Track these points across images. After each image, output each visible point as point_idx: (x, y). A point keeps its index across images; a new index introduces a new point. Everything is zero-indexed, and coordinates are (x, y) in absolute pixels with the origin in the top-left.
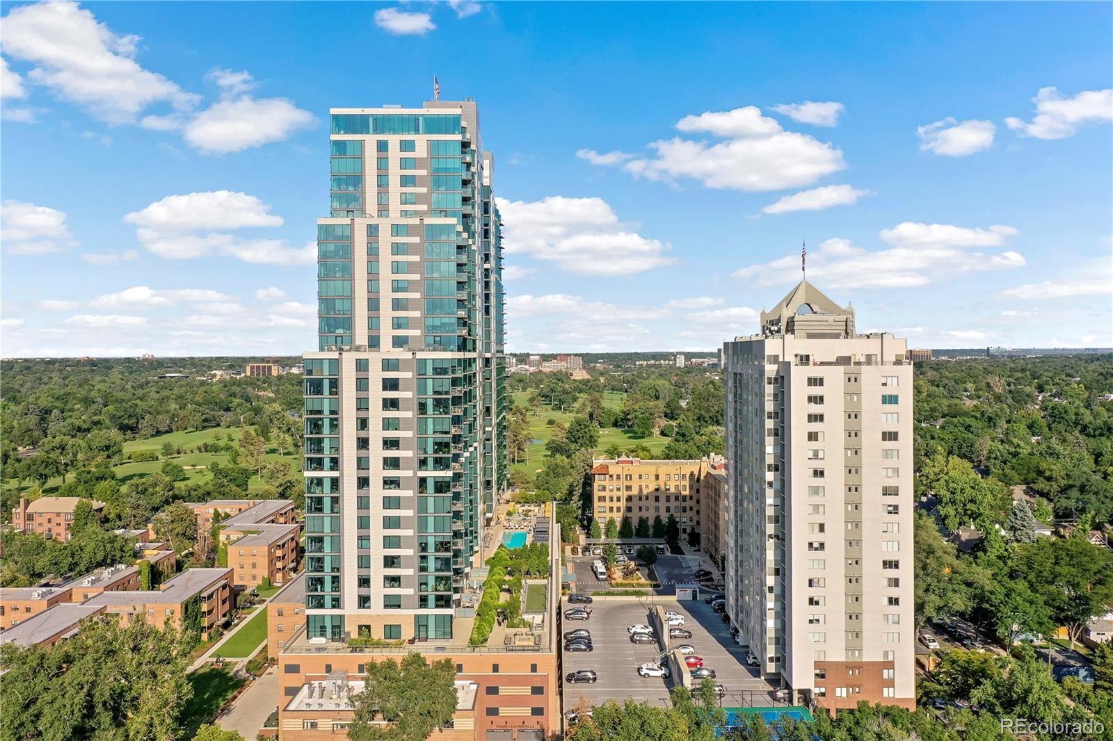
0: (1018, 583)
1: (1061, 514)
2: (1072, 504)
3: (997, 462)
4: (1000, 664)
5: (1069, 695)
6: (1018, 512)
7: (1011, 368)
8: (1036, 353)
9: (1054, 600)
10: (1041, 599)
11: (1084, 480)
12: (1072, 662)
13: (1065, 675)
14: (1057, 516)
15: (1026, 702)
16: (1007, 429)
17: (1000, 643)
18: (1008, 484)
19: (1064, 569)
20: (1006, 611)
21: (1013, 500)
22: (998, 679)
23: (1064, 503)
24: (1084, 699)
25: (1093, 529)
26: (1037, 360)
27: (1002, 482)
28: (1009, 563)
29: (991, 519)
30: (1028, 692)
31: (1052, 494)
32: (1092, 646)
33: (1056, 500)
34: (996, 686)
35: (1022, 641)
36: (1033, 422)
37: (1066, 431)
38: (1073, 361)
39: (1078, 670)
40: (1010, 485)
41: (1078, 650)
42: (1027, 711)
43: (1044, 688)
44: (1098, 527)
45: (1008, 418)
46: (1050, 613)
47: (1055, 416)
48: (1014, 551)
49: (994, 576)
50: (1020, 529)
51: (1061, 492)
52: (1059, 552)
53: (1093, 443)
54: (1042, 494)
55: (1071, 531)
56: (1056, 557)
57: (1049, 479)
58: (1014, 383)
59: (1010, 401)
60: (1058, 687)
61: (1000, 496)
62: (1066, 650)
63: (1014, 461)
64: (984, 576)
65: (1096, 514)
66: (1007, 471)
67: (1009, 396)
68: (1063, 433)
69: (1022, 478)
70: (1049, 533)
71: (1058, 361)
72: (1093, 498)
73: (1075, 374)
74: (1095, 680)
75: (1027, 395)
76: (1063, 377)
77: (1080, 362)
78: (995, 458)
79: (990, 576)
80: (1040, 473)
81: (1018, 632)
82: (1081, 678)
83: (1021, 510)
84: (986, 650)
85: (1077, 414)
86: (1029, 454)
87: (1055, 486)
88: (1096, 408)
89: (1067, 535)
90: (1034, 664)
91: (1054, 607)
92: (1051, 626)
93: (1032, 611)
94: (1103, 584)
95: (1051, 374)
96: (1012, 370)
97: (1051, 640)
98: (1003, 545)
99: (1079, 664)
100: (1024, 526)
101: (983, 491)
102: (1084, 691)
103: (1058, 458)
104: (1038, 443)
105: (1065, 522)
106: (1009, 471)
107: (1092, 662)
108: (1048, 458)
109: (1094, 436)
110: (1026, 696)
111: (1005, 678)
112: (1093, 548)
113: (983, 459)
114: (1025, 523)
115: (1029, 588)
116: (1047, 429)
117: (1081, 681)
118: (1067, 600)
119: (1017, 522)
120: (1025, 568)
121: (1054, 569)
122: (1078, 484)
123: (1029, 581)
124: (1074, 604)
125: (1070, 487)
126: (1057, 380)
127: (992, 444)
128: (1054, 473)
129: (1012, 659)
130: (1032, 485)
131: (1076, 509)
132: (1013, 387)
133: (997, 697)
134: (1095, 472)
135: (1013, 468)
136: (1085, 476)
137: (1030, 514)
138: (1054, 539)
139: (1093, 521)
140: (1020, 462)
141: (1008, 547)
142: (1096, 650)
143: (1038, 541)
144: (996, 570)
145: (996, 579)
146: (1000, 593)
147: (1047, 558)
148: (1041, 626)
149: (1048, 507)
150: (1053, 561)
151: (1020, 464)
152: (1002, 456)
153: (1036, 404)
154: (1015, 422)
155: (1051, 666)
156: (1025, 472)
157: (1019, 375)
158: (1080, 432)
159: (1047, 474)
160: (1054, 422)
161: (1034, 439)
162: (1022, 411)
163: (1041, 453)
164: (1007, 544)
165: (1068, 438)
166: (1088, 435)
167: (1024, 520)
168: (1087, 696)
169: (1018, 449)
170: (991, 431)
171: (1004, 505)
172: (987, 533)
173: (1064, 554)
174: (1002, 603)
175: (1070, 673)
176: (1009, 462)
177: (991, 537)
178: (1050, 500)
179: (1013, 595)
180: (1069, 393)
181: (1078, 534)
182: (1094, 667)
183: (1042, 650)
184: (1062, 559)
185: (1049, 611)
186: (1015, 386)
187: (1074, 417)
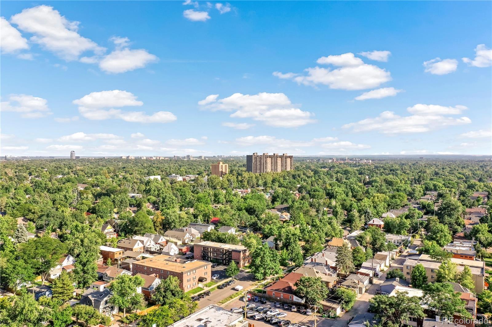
0: (20, 261)
1: (39, 228)
2: (43, 223)
3: (10, 208)
4: (10, 300)
5: (42, 305)
6: (19, 229)
7: (17, 165)
8: (28, 158)
9: (35, 265)
10: (29, 266)
11: (48, 212)
12: (43, 290)
13: (40, 296)
14: (37, 229)
15: (23, 314)
16: (15, 193)
17: (11, 291)
18: (15, 217)
19: (40, 251)
20: (13, 275)
21: (17, 224)
22: (9, 307)
23: (40, 222)
24: (48, 304)
25: (52, 232)
26: (29, 162)
27: (12, 217)
28: (15, 253)
29: (7, 235)
30: (23, 309)
31: (35, 219)
32: (51, 281)
33: (36, 222)
34: (8, 311)
35: (21, 287)
36: (27, 189)
37: (41, 192)
38: (44, 162)
39: (45, 293)
40: (16, 218)
41: (45, 284)
42: (23, 318)
43: (30, 305)
44: (54, 231)
45: (15, 188)
46: (33, 271)
47: (36, 185)
48: (17, 247)
49: (8, 261)
50: (20, 237)
51: (39, 218)
52: (37, 244)
53: (52, 196)
54: (30, 220)
55: (43, 234)
56: (36, 247)
57: (34, 213)
58: (18, 172)
59: (16, 180)
60: (37, 303)
61: (11, 223)
62: (41, 285)
63: (18, 207)
64: (3, 262)
65: (53, 225)
66: (15, 212)
67: (16, 178)
68: (40, 193)
69: (22, 214)
70: (34, 237)
71: (38, 162)
72: (52, 219)
73: (45, 167)
74: (52, 295)
75: (24, 177)
76: (40, 169)
77: (47, 162)
78: (9, 206)
79: (6, 261)
80: (30, 211)
81: (19, 283)
82: (47, 295)
83: (21, 228)
84: (4, 296)
85: (45, 184)
86: (25, 203)
87: (36, 216)
88: (53, 181)
89: (41, 236)
90: (26, 295)
91: (35, 268)
92: (34, 277)
93: (26, 272)
94: (56, 254)
95: (35, 168)
96: (17, 166)
97: (35, 283)
98: (12, 245)
99: (46, 290)
100: (22, 235)
101: (3, 222)
102: (48, 301)
103: (38, 204)
104: (29, 198)
105: (41, 231)
106: (15, 211)
107: (51, 287)
108: (33, 204)
109: (53, 193)
110: (22, 311)
111: (13, 306)
112: (51, 240)
113: (3, 207)
114: (23, 234)
115: (24, 262)
116: (33, 191)
117: (47, 297)
118: (41, 264)
119: (19, 234)
120: (22, 254)
121: (35, 252)
122: (46, 214)
123: (24, 259)
124: (44, 265)
125: (43, 215)
126: (37, 170)
127: (8, 200)
128: (36, 210)
129: (16, 296)
130: (26, 217)
131: (45, 225)
132: (17, 174)
133: (8, 316)
134: (53, 208)
135: (17, 210)
136: (49, 210)
137: (25, 229)
138: (36, 238)
139: (52, 228)
140: (20, 207)
141: (15, 246)
142: (53, 282)
143: (28, 241)
144: (9, 257)
145: (9, 262)
146: (10, 268)
147: (32, 248)
148: (29, 278)
149: (33, 225)
150: (35, 248)
151: (21, 208)
152: (12, 205)
153: (28, 181)
154: (18, 189)
155: (34, 294)
156: (23, 211)
157: (20, 168)
158: (47, 192)
159: (33, 211)
160: (36, 188)
161: (27, 196)
162: (22, 184)
163: (30, 202)
164: (14, 245)
165: (42, 195)
166: (50, 193)
167: (22, 233)
168: (49, 302)
169: (20, 201)
170: (7, 194)
171: (13, 227)
172: (5, 241)
173: (40, 244)
174: (12, 272)
175: (42, 295)
176: (16, 207)
177: (7, 243)
178: (34, 222)
179: (17, 267)
180: (43, 176)
181: (46, 235)
182: (52, 289)
183: (30, 289)
184: (39, 247)
185: (34, 270)
186: (19, 173)
187: (44, 186)
